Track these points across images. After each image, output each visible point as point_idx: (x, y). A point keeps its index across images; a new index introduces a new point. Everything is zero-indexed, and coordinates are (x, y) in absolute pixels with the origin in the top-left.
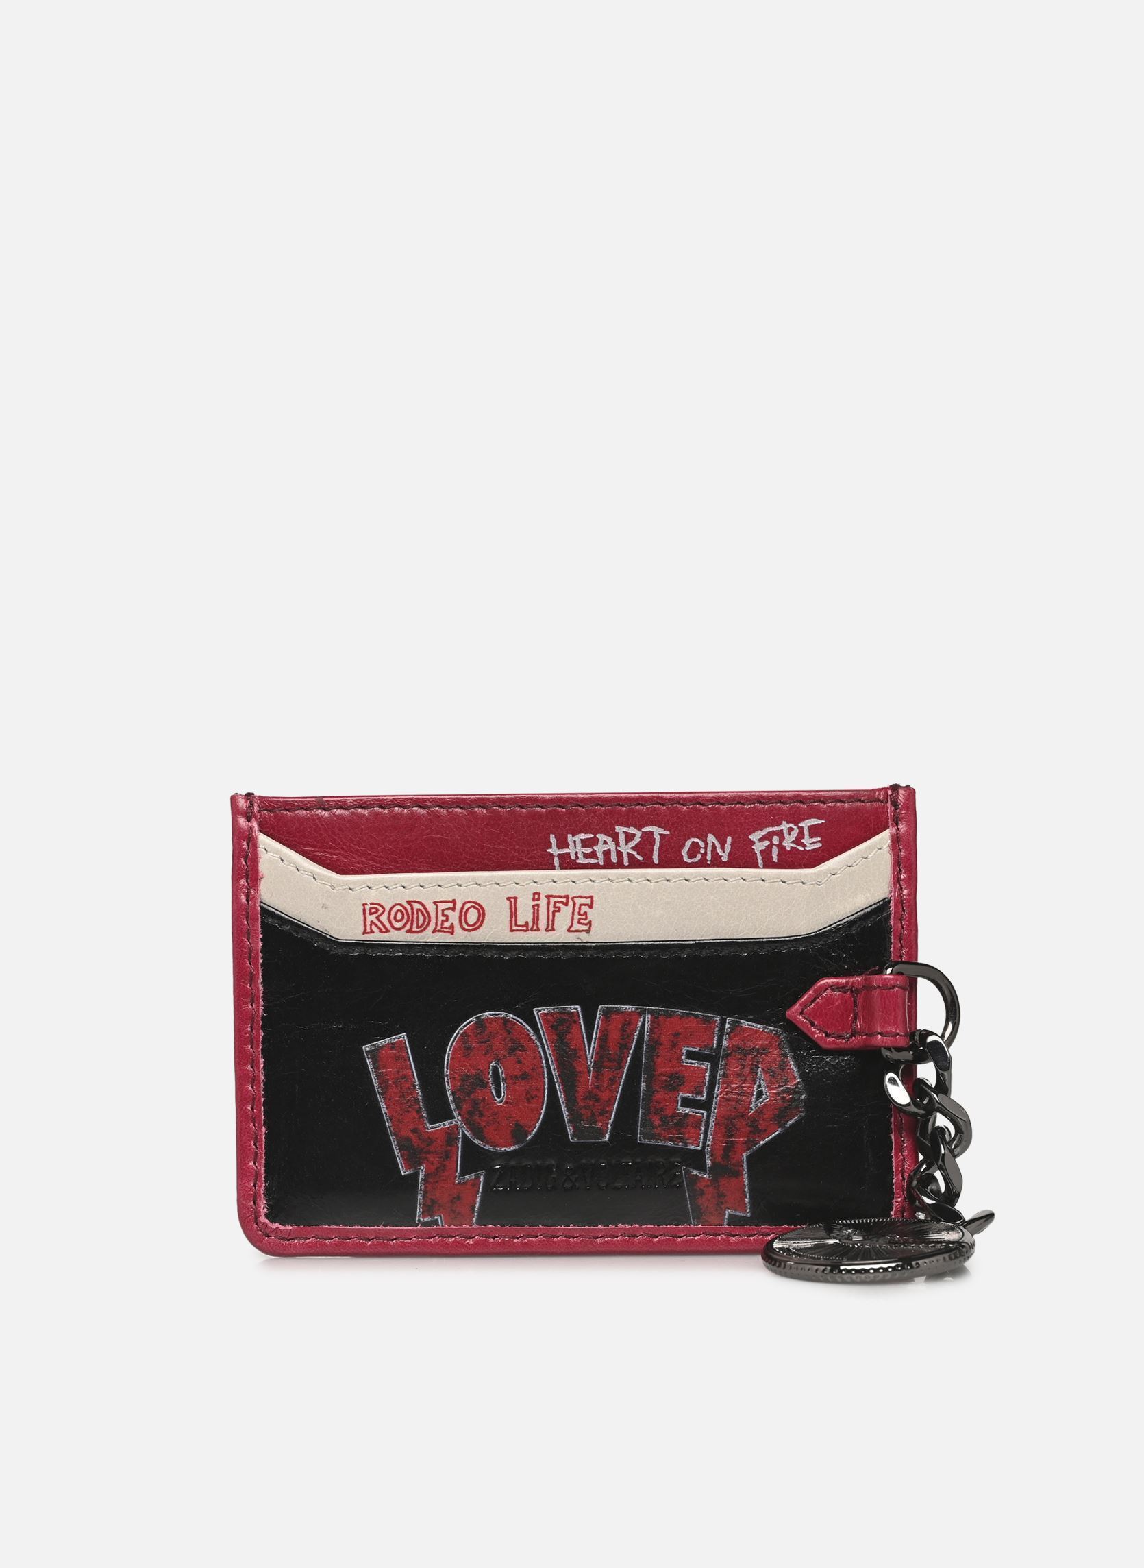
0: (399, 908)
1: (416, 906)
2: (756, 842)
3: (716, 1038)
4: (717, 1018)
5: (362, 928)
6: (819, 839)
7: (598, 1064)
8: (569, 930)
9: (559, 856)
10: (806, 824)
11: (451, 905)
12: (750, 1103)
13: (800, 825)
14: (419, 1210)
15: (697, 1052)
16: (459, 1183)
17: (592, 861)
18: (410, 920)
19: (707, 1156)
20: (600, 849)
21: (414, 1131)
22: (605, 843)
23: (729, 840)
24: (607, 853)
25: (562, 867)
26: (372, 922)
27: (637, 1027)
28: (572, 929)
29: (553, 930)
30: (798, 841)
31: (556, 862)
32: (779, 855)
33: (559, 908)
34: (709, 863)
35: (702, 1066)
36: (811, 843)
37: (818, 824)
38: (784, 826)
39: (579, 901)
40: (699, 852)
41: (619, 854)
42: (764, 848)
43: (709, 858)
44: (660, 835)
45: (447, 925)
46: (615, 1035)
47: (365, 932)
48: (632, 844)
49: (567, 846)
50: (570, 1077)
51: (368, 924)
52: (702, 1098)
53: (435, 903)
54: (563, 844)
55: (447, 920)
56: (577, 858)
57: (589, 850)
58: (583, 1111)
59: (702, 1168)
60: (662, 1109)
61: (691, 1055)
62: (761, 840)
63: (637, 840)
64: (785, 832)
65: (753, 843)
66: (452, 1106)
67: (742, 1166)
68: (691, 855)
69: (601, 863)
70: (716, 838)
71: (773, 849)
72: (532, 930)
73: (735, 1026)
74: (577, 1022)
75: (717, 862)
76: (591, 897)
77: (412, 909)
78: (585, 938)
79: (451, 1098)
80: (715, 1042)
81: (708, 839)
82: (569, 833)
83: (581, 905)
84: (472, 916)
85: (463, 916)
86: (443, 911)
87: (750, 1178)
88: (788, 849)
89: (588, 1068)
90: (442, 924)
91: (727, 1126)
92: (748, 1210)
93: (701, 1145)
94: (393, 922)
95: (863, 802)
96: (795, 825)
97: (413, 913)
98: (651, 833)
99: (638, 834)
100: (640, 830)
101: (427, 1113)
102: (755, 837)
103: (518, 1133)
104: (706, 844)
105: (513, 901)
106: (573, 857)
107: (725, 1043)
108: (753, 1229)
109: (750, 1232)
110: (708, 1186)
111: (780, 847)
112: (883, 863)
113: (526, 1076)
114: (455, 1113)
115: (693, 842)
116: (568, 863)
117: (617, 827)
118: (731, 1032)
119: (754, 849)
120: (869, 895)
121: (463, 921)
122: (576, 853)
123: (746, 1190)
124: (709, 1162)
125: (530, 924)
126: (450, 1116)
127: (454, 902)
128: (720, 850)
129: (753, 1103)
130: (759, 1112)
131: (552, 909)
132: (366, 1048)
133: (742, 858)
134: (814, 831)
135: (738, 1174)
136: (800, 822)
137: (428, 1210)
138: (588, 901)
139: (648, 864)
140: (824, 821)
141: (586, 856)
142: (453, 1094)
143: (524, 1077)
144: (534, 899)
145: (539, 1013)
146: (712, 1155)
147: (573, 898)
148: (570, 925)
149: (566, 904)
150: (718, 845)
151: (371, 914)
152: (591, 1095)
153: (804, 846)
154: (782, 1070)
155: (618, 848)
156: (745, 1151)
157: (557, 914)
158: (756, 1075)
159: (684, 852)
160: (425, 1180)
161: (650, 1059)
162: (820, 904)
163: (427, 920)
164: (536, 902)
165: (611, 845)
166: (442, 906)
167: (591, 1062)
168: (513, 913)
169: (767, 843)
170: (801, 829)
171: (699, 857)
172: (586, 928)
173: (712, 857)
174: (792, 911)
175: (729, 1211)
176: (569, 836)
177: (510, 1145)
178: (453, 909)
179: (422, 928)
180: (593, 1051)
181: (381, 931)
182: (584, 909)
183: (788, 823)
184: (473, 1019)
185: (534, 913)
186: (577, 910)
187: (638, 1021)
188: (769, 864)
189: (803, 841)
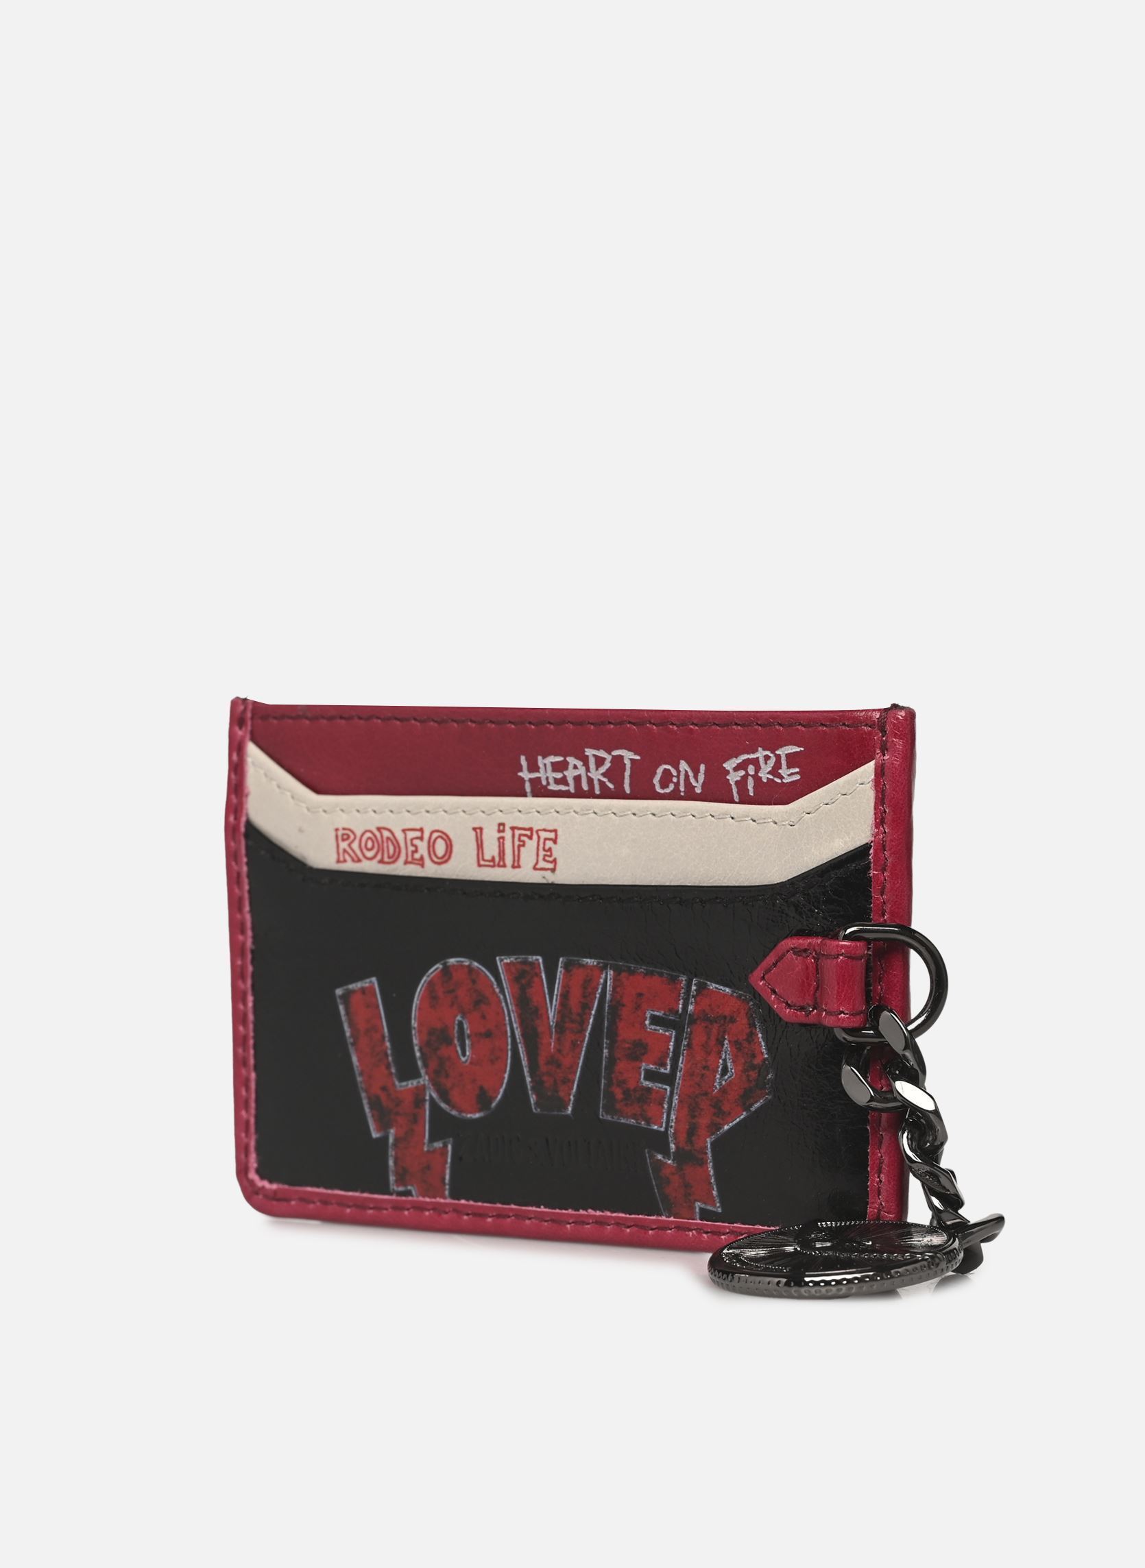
0: (369, 835)
1: (386, 834)
2: (731, 771)
3: (681, 1002)
4: (683, 978)
5: (335, 856)
6: (797, 770)
7: (560, 1027)
8: (535, 868)
9: (531, 780)
10: (783, 751)
11: (418, 834)
12: (714, 1081)
13: (777, 752)
14: (392, 1178)
15: (662, 1017)
16: (428, 1151)
17: (563, 788)
18: (381, 849)
19: (670, 1139)
20: (570, 774)
21: (384, 1089)
22: (575, 767)
23: (702, 767)
24: (577, 779)
25: (536, 794)
26: (345, 851)
27: (598, 984)
28: (538, 866)
29: (519, 866)
30: (775, 771)
31: (528, 787)
32: (755, 787)
33: (524, 842)
34: (682, 794)
35: (667, 1033)
36: (789, 775)
37: (797, 752)
38: (760, 754)
39: (543, 835)
40: (672, 782)
41: (590, 781)
42: (739, 779)
43: (682, 788)
44: (631, 760)
45: (417, 856)
46: (576, 993)
47: (338, 861)
48: (603, 769)
49: (537, 769)
50: (532, 1038)
51: (341, 851)
52: (665, 1071)
53: (404, 831)
54: (533, 767)
55: (416, 851)
56: (548, 783)
57: (559, 775)
58: (545, 1078)
59: (666, 1153)
60: (624, 1082)
61: (655, 1020)
62: (736, 769)
63: (607, 765)
64: (762, 761)
65: (728, 772)
66: (420, 1063)
67: (706, 1153)
68: (664, 784)
69: (572, 790)
70: (689, 766)
71: (749, 781)
72: (499, 866)
73: (702, 987)
74: (538, 975)
75: (691, 795)
76: (555, 831)
77: (382, 836)
78: (550, 878)
79: (418, 1054)
80: (681, 1006)
81: (680, 766)
82: (540, 755)
83: (546, 839)
84: (440, 848)
85: (431, 846)
86: (412, 840)
87: (715, 1168)
88: (765, 781)
89: (550, 1027)
90: (412, 856)
91: (691, 1106)
92: (718, 1205)
93: (664, 1125)
94: (365, 851)
95: (848, 726)
96: (772, 753)
97: (383, 841)
98: (621, 758)
99: (608, 758)
100: (610, 754)
101: (397, 1070)
102: (729, 765)
103: (483, 1099)
104: (679, 772)
105: (478, 831)
106: (544, 783)
107: (691, 1008)
108: (725, 1227)
109: (722, 1230)
110: (673, 1174)
111: (757, 779)
112: (865, 801)
113: (489, 1034)
114: (423, 1071)
115: (665, 769)
116: (540, 790)
117: (586, 750)
118: (697, 995)
119: (728, 780)
120: (848, 839)
121: (432, 853)
122: (547, 778)
123: (713, 1181)
124: (673, 1146)
125: (497, 859)
126: (417, 1075)
127: (421, 830)
128: (693, 779)
129: (718, 1081)
130: (723, 1090)
131: (517, 843)
132: (339, 992)
133: (717, 792)
134: (792, 760)
135: (703, 1163)
136: (777, 749)
137: (401, 1180)
138: (552, 835)
139: (619, 794)
140: (802, 749)
141: (557, 781)
142: (421, 1050)
143: (488, 1035)
144: (499, 831)
145: (502, 962)
146: (675, 1139)
147: (537, 831)
148: (535, 861)
149: (530, 838)
150: (691, 774)
151: (343, 840)
152: (553, 1061)
153: (781, 777)
154: (750, 1043)
155: (589, 774)
156: (709, 1136)
157: (522, 849)
158: (723, 1047)
159: (656, 781)
160: (395, 1145)
161: (613, 1023)
162: (794, 849)
163: (397, 850)
164: (502, 834)
165: (582, 771)
166: (411, 835)
167: (553, 1022)
168: (480, 846)
169: (742, 773)
170: (778, 757)
171: (672, 787)
172: (551, 866)
173: (685, 787)
174: (764, 855)
175: (699, 1204)
176: (540, 758)
177: (474, 1112)
178: (421, 838)
179: (394, 858)
180: (555, 1009)
181: (353, 860)
182: (549, 844)
183: (764, 750)
184: (439, 966)
185: (499, 846)
186: (541, 846)
187: (600, 978)
188: (745, 800)
189: (780, 771)
